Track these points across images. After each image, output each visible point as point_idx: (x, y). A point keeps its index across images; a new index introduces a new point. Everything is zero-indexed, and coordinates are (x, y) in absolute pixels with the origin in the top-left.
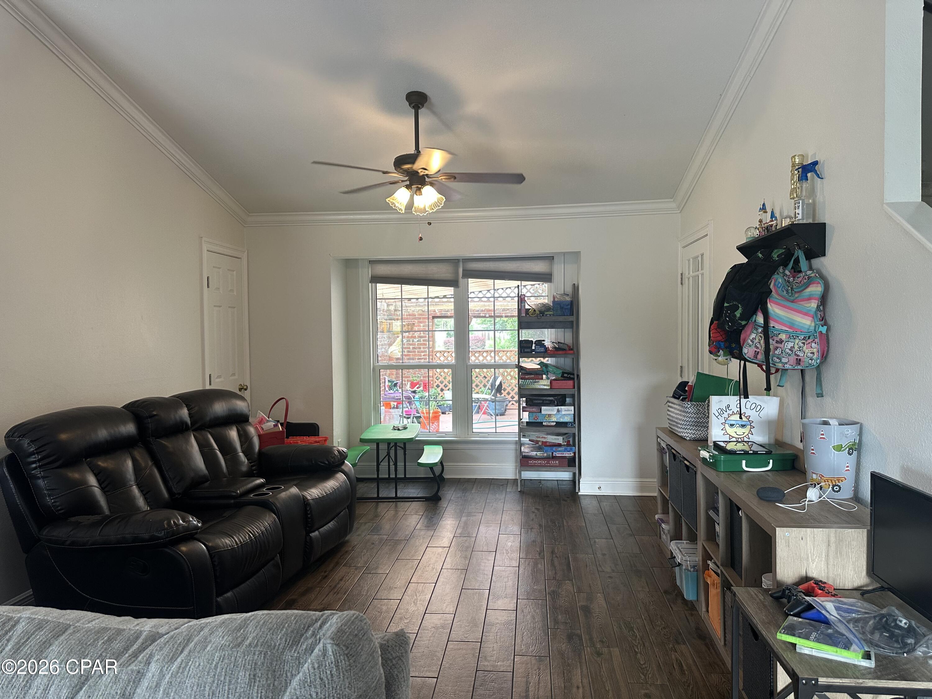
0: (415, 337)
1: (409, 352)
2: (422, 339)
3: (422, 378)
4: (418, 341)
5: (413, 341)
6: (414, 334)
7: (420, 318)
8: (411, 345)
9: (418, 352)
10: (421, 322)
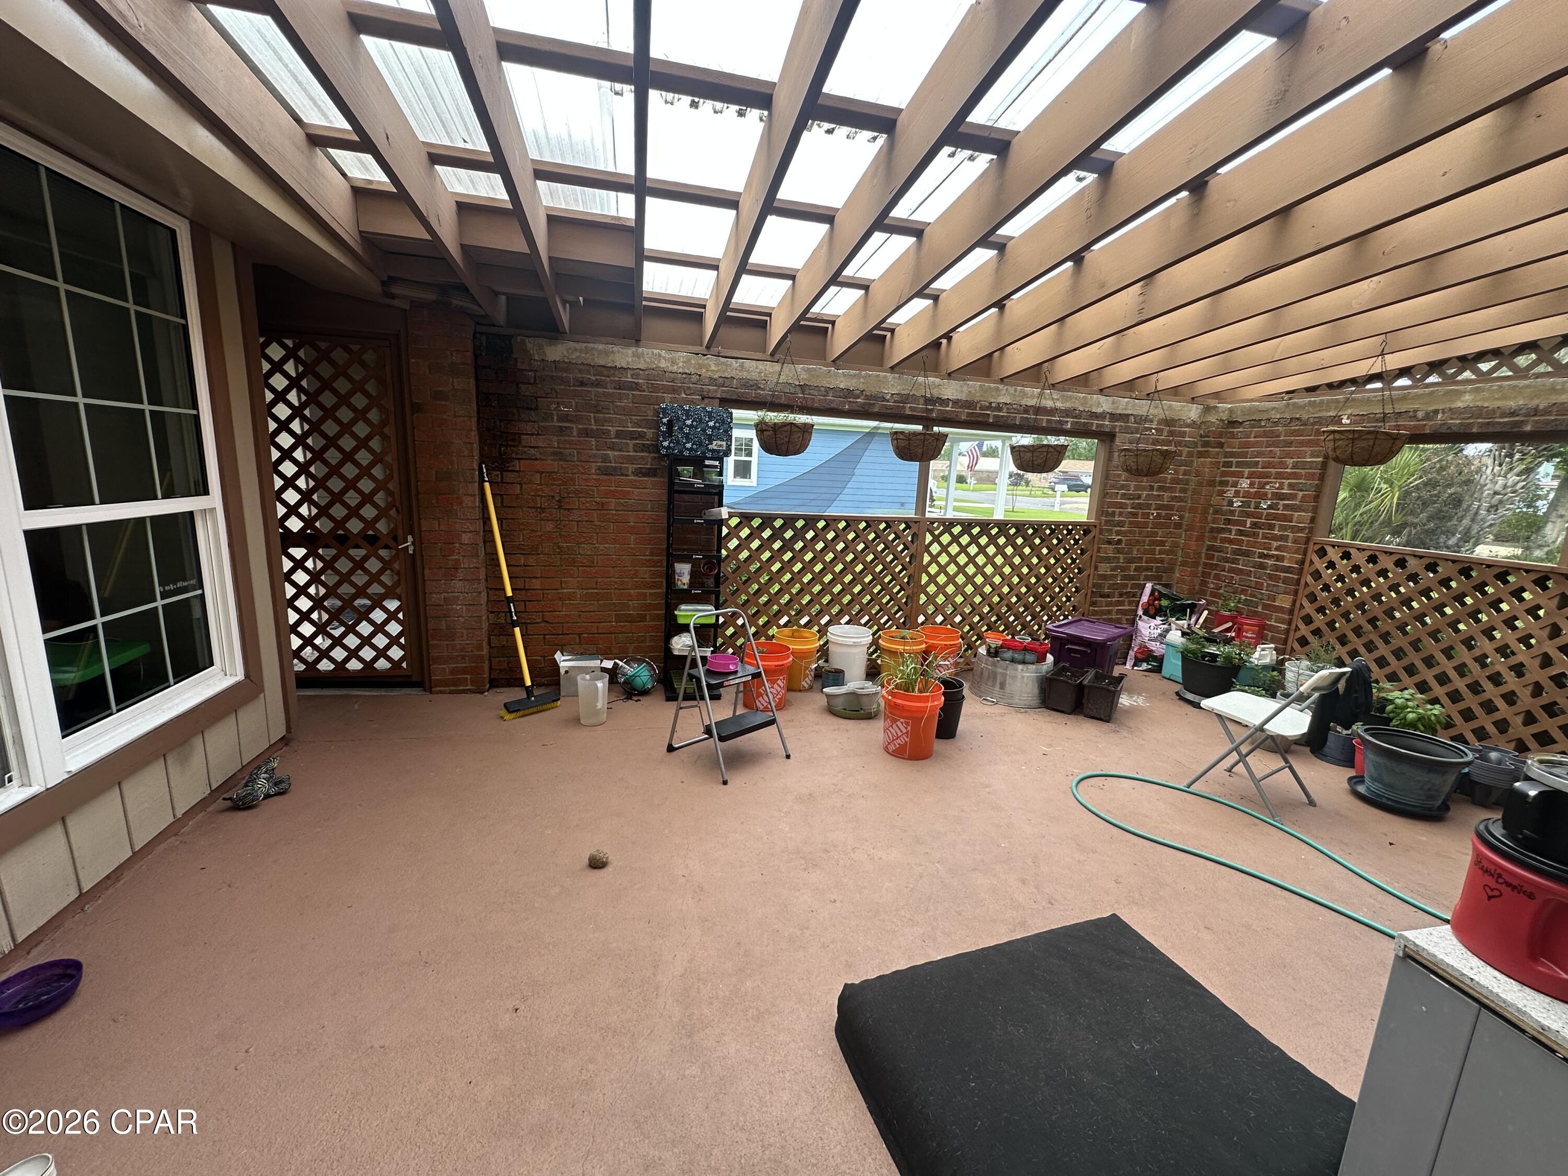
0: (1266, 494)
1: (1240, 533)
2: (1282, 502)
3: (1260, 609)
4: (1270, 507)
5: (1257, 507)
6: (1263, 487)
7: (1290, 444)
8: (1249, 515)
9: (1265, 537)
10: (1289, 455)
